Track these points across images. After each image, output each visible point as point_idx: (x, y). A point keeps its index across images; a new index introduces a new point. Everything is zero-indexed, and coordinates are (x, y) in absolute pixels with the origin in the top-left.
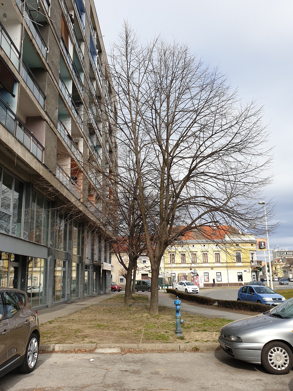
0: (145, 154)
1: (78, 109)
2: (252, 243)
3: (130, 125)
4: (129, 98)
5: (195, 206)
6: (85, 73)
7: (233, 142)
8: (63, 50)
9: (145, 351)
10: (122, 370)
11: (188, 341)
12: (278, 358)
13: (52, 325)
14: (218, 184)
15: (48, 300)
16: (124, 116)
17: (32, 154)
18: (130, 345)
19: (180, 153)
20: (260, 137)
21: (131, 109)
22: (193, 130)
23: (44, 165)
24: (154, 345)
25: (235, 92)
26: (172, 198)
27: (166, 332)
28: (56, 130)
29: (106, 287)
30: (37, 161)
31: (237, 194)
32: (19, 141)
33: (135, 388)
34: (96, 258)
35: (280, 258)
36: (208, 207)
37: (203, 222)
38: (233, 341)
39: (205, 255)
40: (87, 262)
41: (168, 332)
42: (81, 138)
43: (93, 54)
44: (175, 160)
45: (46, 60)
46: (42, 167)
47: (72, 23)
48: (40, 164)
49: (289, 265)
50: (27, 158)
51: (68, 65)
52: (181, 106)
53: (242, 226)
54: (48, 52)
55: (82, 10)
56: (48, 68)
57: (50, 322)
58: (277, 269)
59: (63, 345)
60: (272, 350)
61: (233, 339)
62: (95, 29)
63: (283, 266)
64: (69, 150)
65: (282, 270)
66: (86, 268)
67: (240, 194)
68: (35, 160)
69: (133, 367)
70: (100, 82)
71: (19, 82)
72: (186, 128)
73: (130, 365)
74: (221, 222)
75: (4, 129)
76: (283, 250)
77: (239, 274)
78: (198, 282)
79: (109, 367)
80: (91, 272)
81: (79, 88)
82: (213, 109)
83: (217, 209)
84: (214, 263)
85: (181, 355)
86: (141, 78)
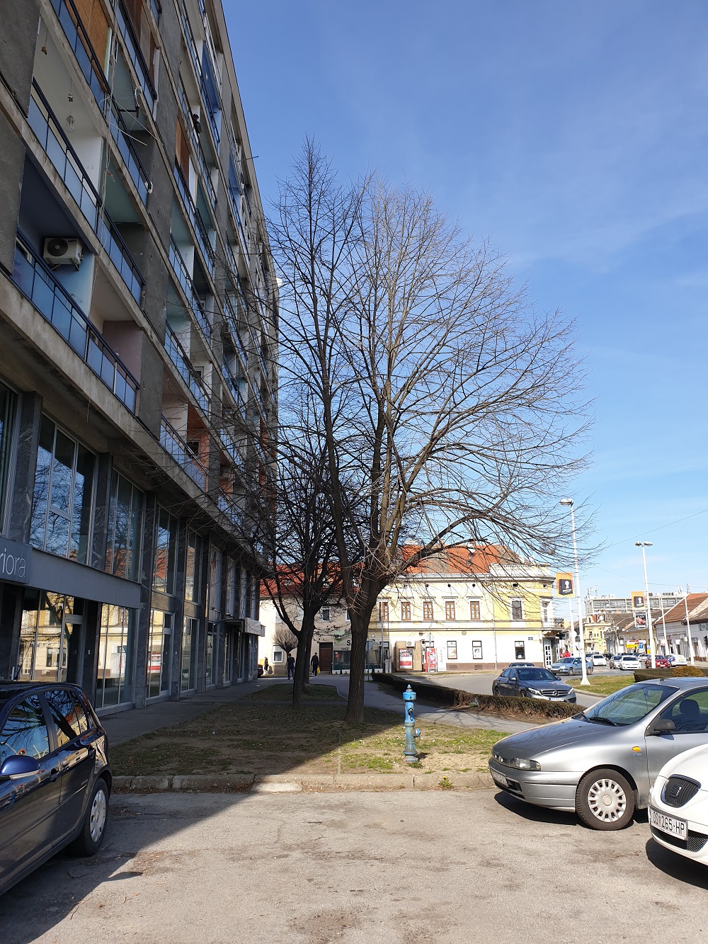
0: (341, 401)
1: (203, 304)
2: (545, 581)
3: (313, 343)
4: (314, 290)
5: (443, 508)
6: (219, 233)
7: (520, 386)
8: (178, 187)
9: (349, 788)
10: (310, 820)
11: (429, 771)
12: (607, 800)
13: (154, 742)
14: (485, 465)
15: (136, 694)
16: (304, 328)
17: (115, 396)
18: (321, 778)
19: (414, 404)
20: (570, 380)
21: (316, 314)
22: (439, 358)
23: (138, 419)
24: (365, 777)
25: (523, 289)
26: (396, 492)
27: (386, 754)
28: (161, 347)
29: (247, 670)
30: (126, 411)
31: (520, 486)
32: (94, 373)
33: (341, 851)
34: (230, 609)
35: (600, 612)
36: (465, 510)
37: (457, 539)
38: (524, 769)
39: (450, 603)
40: (212, 615)
41: (389, 754)
42: (208, 362)
43: (234, 190)
44: (404, 417)
45: (146, 207)
46: (134, 424)
47: (197, 132)
48: (131, 418)
49: (618, 628)
50: (108, 406)
51: (187, 216)
52: (415, 312)
53: (528, 548)
54: (151, 191)
55: (214, 104)
56: (150, 224)
57: (148, 737)
58: (593, 635)
59: (188, 777)
60: (596, 784)
61: (522, 765)
62: (239, 141)
63: (606, 629)
64: (185, 390)
65: (603, 638)
66: (210, 630)
67: (527, 485)
68: (123, 410)
69: (329, 816)
70: (247, 249)
71: (96, 254)
72: (426, 355)
73: (325, 813)
74: (490, 540)
75: (67, 348)
76: (607, 598)
77: (518, 645)
78: (435, 660)
79: (284, 816)
80: (218, 637)
81: (207, 262)
82: (479, 320)
83: (481, 514)
84: (468, 621)
85: (418, 795)
86: (337, 251)
